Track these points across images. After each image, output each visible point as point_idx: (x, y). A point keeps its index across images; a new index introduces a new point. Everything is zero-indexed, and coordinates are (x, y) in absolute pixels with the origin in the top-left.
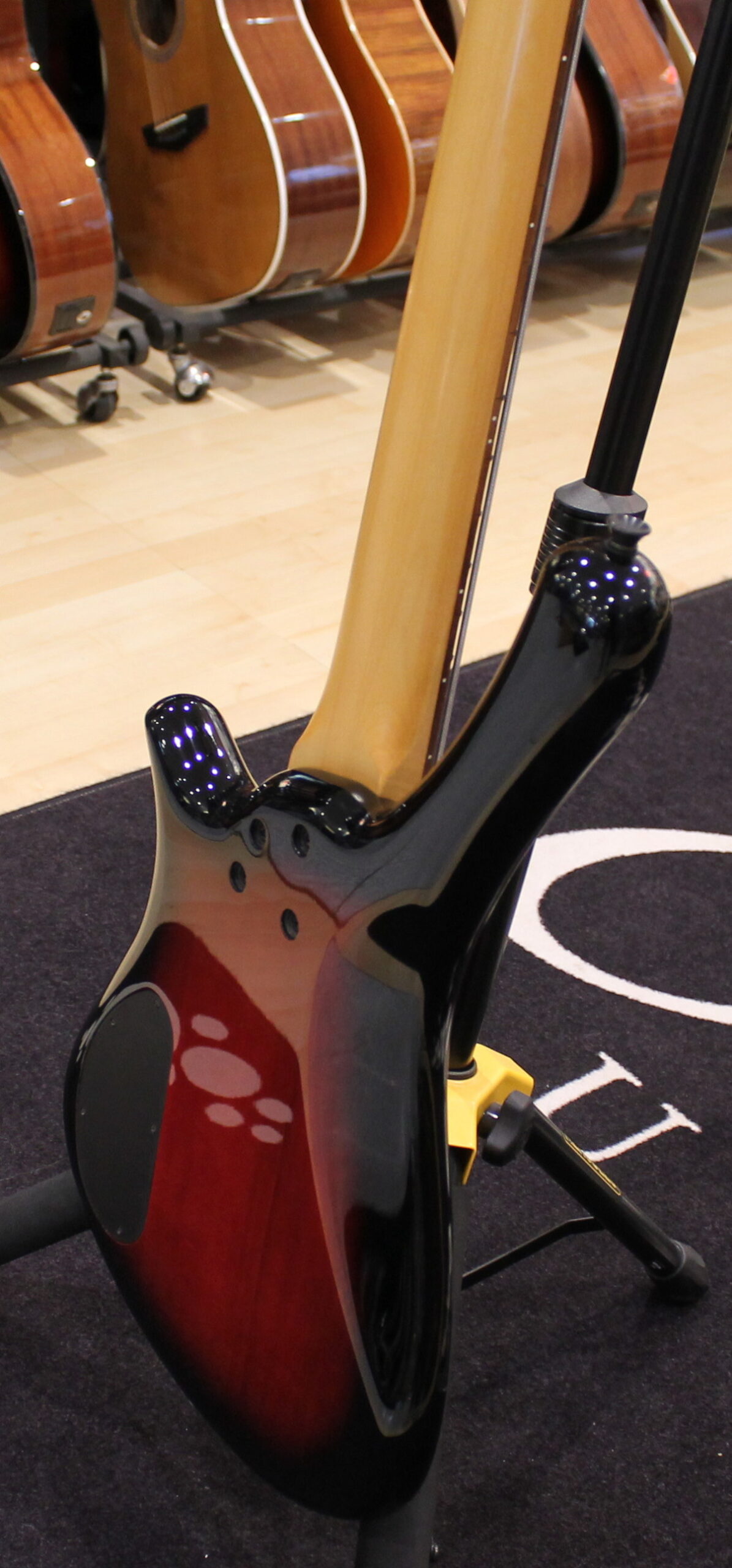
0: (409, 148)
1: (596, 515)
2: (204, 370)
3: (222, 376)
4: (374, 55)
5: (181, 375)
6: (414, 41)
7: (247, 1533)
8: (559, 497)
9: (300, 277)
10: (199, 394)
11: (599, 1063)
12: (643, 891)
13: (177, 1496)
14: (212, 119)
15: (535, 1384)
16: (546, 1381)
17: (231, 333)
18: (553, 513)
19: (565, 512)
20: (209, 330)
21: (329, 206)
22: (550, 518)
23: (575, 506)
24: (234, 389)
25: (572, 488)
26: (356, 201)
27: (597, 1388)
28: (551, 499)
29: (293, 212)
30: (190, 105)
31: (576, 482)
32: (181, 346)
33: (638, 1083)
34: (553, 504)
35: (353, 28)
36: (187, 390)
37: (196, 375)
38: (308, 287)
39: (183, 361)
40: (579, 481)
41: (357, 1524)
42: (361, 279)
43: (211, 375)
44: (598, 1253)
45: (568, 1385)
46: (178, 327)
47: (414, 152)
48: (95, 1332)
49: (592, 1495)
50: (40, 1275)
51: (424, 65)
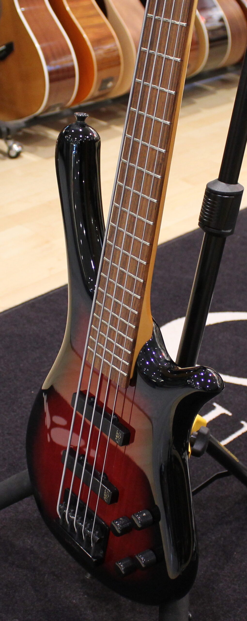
0: (93, 54)
1: (225, 193)
2: (18, 146)
3: (26, 147)
4: (77, 18)
5: (10, 148)
6: (92, 12)
7: (105, 613)
8: (209, 187)
9: (54, 107)
10: (18, 155)
11: (214, 408)
12: (220, 337)
13: (74, 601)
14: (16, 47)
15: (210, 539)
16: (214, 538)
17: (27, 131)
18: (206, 193)
19: (212, 193)
20: (19, 130)
21: (64, 78)
22: (205, 195)
23: (216, 190)
24: (31, 152)
25: (214, 183)
26: (74, 76)
27: (234, 538)
28: (205, 187)
29: (51, 81)
30: (6, 42)
31: (214, 180)
32: (9, 136)
33: (230, 414)
34: (206, 189)
35: (68, 8)
36: (13, 154)
37: (16, 148)
38: (57, 110)
39: (11, 142)
40: (216, 180)
41: (158, 608)
42: (76, 106)
43: (22, 147)
44: (226, 484)
45: (222, 539)
46: (8, 130)
47: (96, 55)
48: (31, 537)
49: (239, 582)
50: (5, 515)
51: (96, 21)
